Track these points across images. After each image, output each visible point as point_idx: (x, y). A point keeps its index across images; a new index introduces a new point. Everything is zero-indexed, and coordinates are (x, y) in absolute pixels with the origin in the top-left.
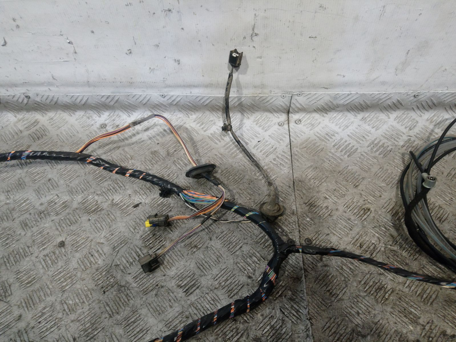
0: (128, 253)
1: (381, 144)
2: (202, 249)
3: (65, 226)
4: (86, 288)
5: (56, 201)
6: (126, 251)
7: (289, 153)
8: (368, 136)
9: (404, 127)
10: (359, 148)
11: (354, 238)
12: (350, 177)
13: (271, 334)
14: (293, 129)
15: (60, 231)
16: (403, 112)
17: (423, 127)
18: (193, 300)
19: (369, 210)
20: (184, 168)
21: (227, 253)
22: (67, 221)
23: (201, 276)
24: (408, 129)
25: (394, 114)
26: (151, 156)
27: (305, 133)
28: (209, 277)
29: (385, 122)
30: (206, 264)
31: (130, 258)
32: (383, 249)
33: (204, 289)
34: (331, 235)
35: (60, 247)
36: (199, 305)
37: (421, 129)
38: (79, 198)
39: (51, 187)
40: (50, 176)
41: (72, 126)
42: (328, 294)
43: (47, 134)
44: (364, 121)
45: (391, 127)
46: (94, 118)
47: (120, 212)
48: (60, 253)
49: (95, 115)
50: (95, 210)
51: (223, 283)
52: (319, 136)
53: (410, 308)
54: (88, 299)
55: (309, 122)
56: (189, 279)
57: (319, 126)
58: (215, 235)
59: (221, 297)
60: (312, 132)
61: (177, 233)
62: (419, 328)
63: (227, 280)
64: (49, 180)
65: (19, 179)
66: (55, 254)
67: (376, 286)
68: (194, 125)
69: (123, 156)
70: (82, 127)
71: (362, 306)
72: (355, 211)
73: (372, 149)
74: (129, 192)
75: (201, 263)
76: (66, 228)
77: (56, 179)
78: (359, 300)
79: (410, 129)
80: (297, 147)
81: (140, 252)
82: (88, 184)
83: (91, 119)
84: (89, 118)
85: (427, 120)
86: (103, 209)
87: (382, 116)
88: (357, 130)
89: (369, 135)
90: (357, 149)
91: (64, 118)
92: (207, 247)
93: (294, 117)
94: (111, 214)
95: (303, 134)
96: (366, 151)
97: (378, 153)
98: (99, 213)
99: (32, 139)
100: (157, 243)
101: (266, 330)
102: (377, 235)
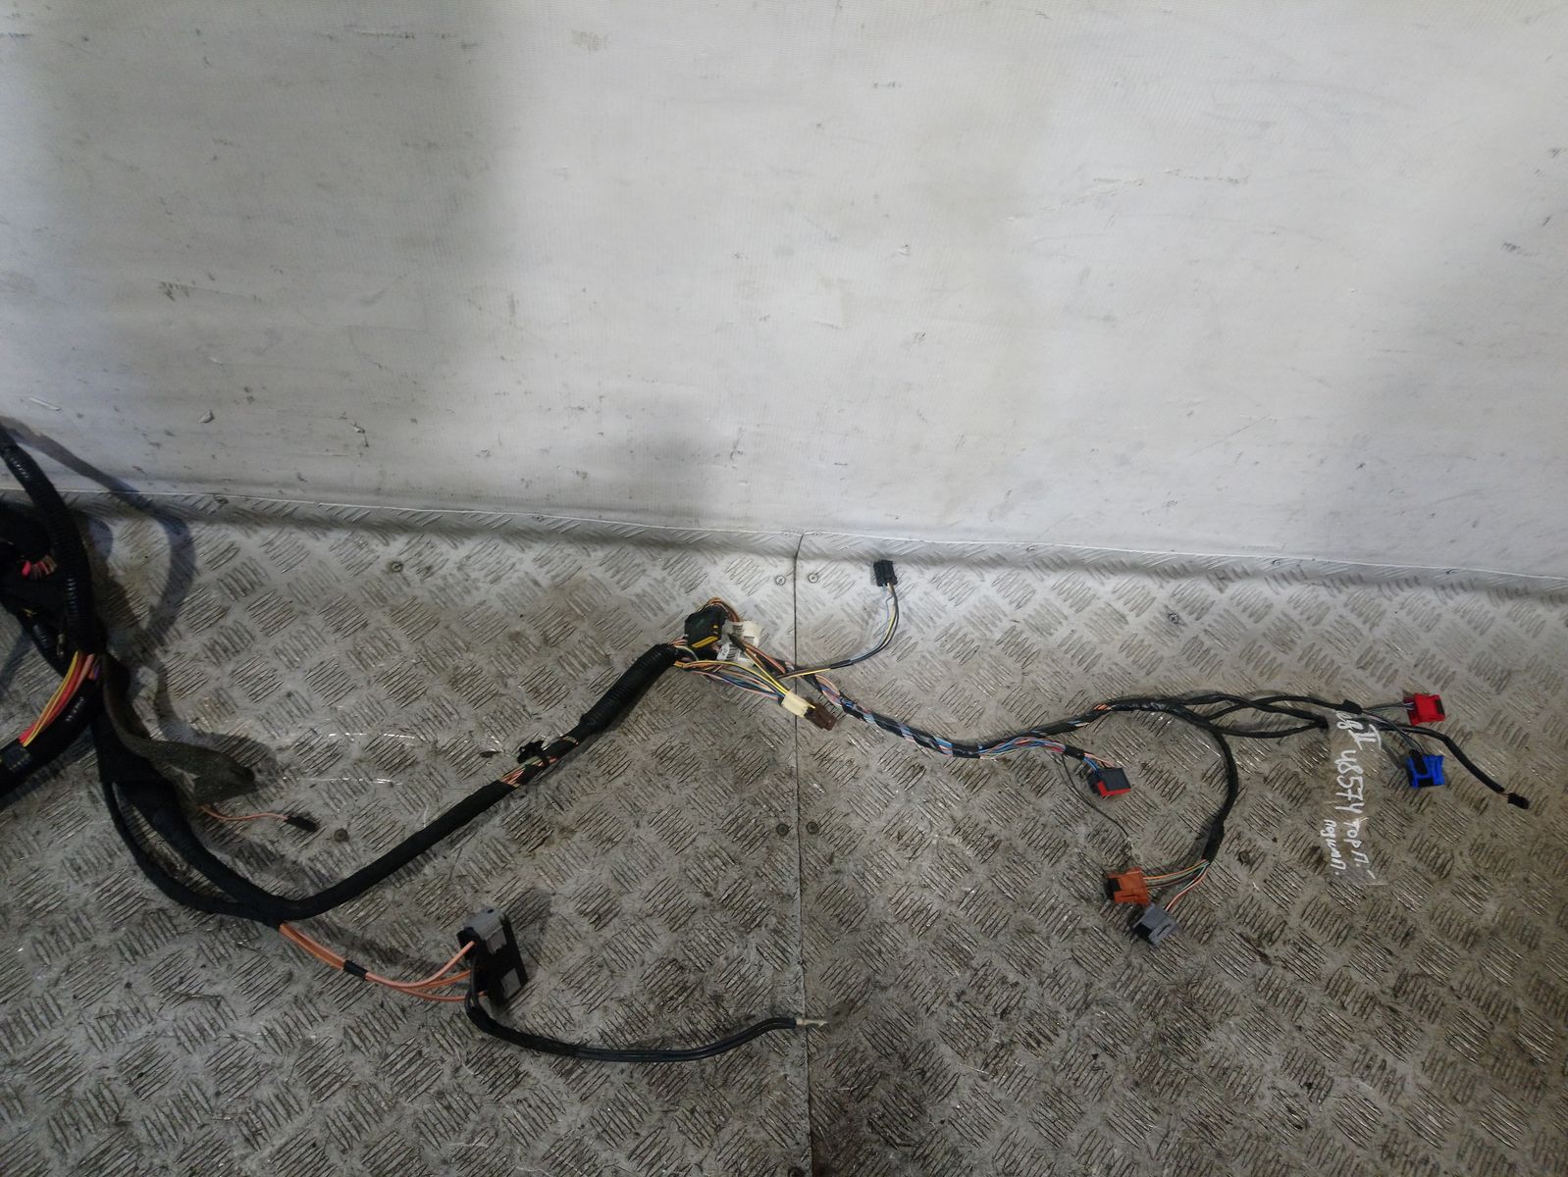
0: (482, 854)
1: (960, 634)
2: (621, 845)
3: (341, 798)
4: (406, 921)
5: (312, 743)
6: (476, 848)
7: (792, 648)
8: (940, 617)
9: (1008, 600)
10: (920, 642)
11: (890, 822)
12: (896, 703)
13: (740, 989)
14: (802, 593)
15: (335, 808)
16: (1007, 571)
17: (1043, 602)
18: (609, 936)
19: (922, 768)
20: (581, 675)
21: (668, 852)
22: (346, 787)
23: (621, 894)
24: (1015, 605)
25: (991, 575)
26: (510, 643)
27: (824, 605)
28: (636, 895)
29: (973, 589)
30: (629, 873)
31: (486, 863)
32: (934, 842)
33: (627, 917)
34: (852, 815)
35: (339, 841)
36: (619, 945)
37: (1038, 607)
38: (361, 737)
39: (296, 711)
40: (289, 686)
41: (321, 563)
42: (836, 920)
43: (264, 581)
44: (936, 585)
45: (983, 600)
46: (374, 547)
47: (455, 768)
48: (342, 854)
49: (376, 542)
50: (400, 763)
51: (662, 906)
52: (850, 612)
53: (961, 943)
54: (415, 940)
55: (833, 578)
56: (599, 900)
57: (853, 589)
58: (646, 818)
59: (658, 931)
60: (838, 601)
61: (572, 813)
62: (968, 974)
63: (668, 900)
64: (289, 695)
65: (217, 690)
66: (331, 856)
67: (915, 908)
68: (599, 573)
69: (448, 644)
70: (348, 568)
71: (887, 939)
72: (898, 771)
73: (942, 646)
74: (471, 725)
75: (620, 870)
76: (345, 803)
77: (305, 695)
78: (884, 930)
79: (1019, 607)
80: (807, 636)
81: (503, 852)
82: (378, 707)
83: (365, 549)
84: (360, 547)
85: (1054, 588)
86: (418, 763)
87: (971, 576)
88: (920, 603)
89: (943, 615)
90: (916, 643)
91: (300, 542)
92: (632, 841)
93: (806, 567)
94: (435, 774)
95: (820, 606)
96: (932, 649)
97: (952, 654)
98: (409, 770)
99: (228, 592)
100: (536, 833)
101: (732, 982)
102: (929, 816)
